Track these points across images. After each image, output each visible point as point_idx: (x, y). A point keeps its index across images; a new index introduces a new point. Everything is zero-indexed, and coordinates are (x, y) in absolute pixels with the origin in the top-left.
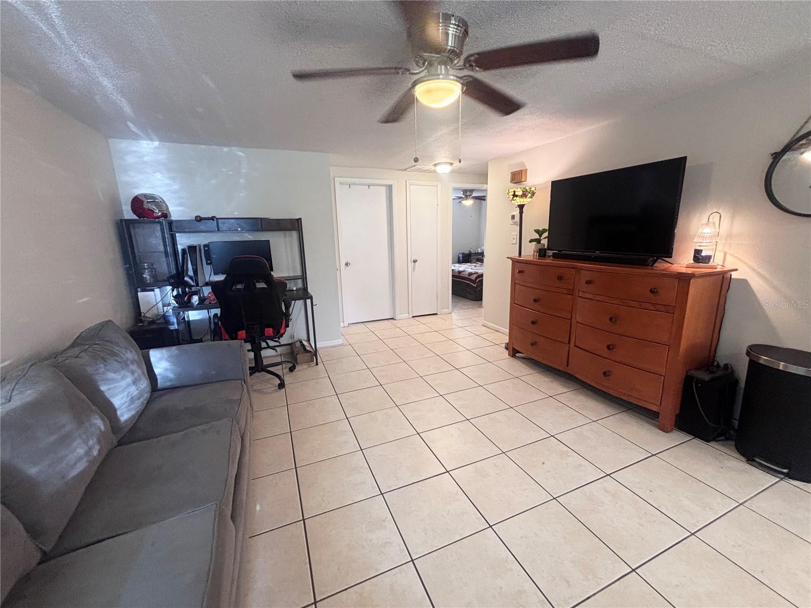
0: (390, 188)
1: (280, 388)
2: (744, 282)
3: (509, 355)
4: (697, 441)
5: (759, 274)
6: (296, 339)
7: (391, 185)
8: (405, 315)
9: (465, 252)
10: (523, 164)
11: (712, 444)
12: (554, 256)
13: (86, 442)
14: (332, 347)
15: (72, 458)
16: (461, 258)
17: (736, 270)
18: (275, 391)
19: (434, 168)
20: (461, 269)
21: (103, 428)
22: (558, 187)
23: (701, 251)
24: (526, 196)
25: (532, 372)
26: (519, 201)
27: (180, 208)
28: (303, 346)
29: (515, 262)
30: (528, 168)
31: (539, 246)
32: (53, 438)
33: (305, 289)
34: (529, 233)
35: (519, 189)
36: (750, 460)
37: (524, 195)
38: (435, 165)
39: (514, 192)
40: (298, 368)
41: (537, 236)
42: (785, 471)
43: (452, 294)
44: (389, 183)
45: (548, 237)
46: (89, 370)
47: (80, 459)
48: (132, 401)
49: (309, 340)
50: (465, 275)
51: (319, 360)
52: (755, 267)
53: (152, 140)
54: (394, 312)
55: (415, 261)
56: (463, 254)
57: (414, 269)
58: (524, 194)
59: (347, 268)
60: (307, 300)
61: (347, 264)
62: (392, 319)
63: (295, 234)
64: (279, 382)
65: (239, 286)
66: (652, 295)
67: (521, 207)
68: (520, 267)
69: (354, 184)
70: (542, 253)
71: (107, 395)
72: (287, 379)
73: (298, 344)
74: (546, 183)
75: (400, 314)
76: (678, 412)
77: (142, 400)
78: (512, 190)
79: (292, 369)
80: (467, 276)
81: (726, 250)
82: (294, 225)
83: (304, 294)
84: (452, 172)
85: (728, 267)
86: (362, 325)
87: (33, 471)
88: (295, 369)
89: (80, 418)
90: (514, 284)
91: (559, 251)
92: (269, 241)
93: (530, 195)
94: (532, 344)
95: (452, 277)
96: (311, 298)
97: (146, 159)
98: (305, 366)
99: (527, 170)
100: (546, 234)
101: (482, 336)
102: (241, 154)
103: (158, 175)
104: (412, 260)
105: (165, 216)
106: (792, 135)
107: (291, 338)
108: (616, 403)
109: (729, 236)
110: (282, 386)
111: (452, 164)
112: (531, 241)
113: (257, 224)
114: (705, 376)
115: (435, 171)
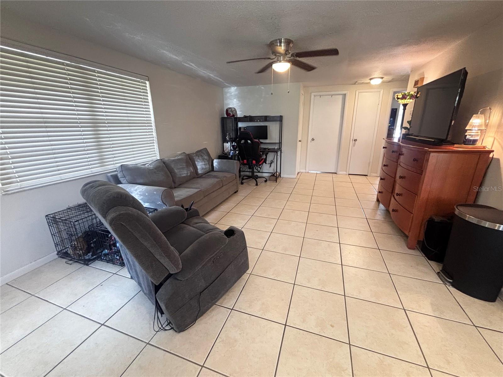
0: (345, 95)
8: (344, 172)
13: (187, 171)
15: (183, 172)
19: (369, 81)
21: (192, 171)
24: (406, 98)
26: (402, 101)
27: (241, 112)
30: (425, 76)
32: (181, 167)
33: (279, 149)
36: (439, 273)
38: (371, 79)
39: (397, 96)
42: (450, 281)
44: (344, 92)
46: (194, 157)
47: (185, 174)
48: (203, 169)
53: (234, 87)
54: (337, 171)
55: (355, 140)
57: (354, 145)
58: (403, 97)
61: (313, 140)
62: (336, 173)
63: (278, 123)
64: (256, 183)
65: (243, 142)
66: (414, 162)
67: (404, 105)
69: (323, 95)
71: (197, 165)
75: (341, 172)
77: (206, 170)
84: (383, 82)
85: (492, 149)
87: (176, 171)
89: (187, 166)
92: (267, 126)
94: (381, 193)
97: (232, 94)
99: (424, 78)
102: (263, 88)
103: (235, 100)
104: (354, 140)
105: (233, 116)
111: (382, 78)
113: (266, 118)
114: (437, 219)
115: (369, 83)
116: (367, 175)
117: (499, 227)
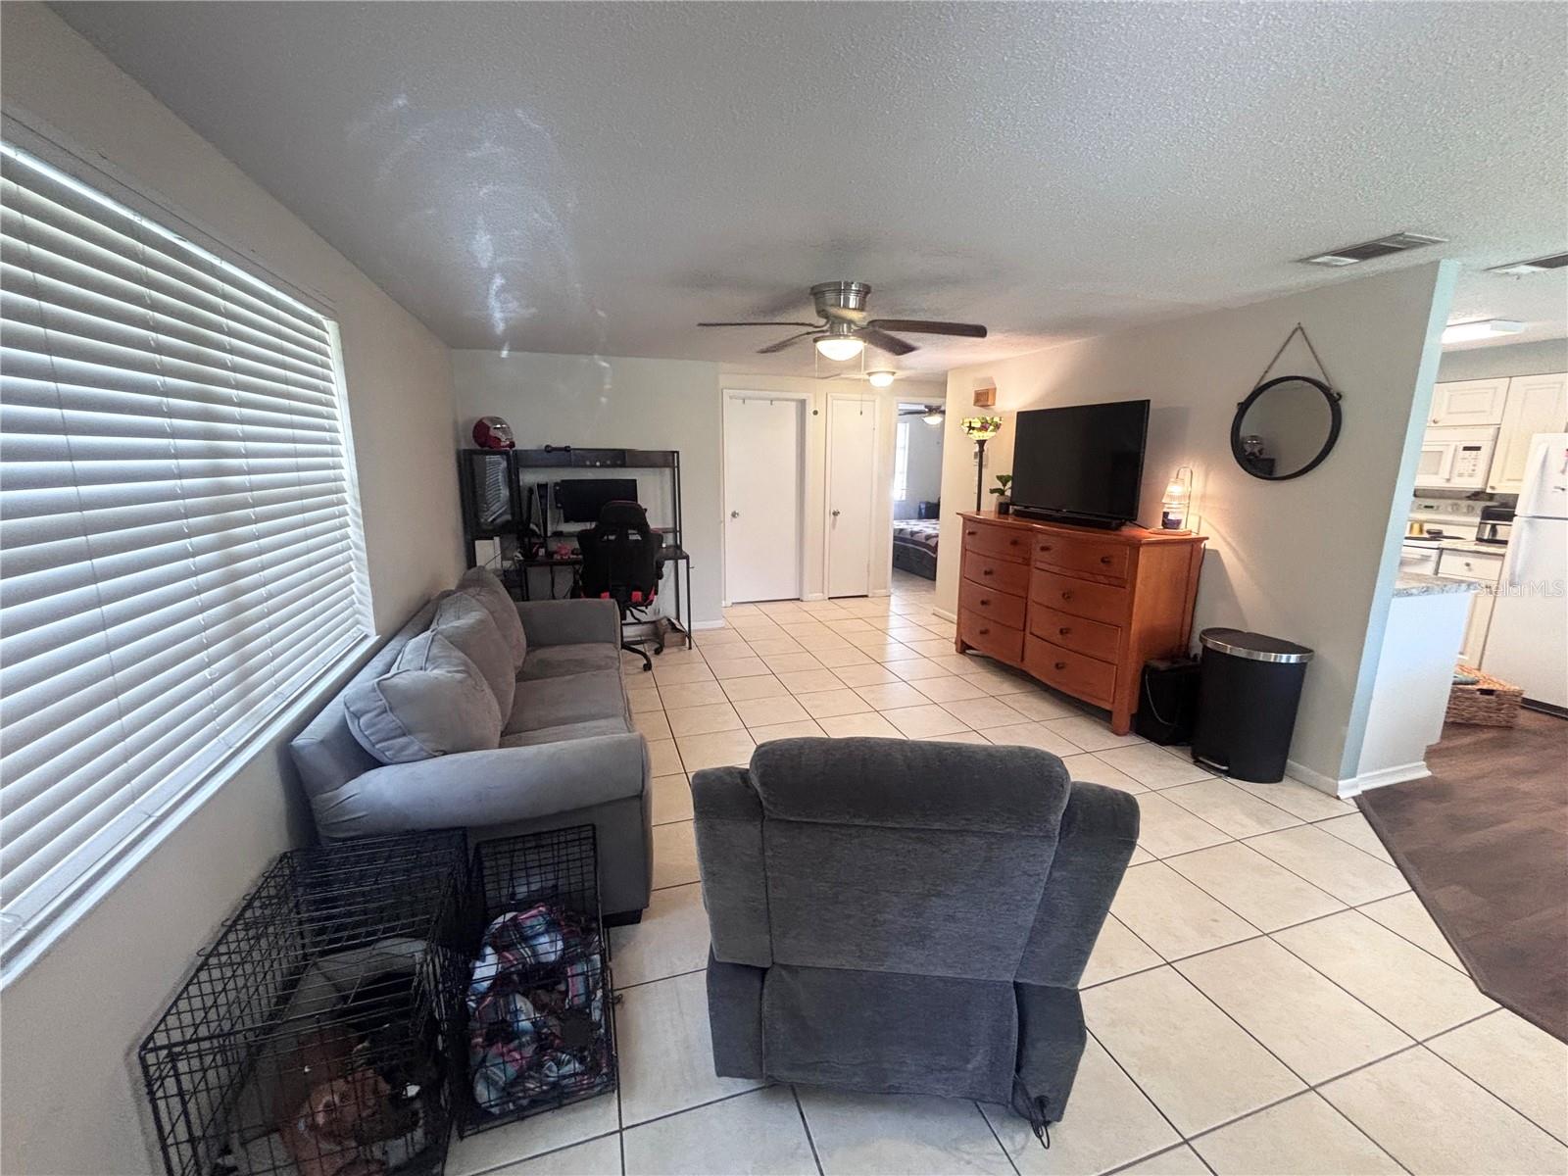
0: (802, 403)
1: (645, 670)
2: (1216, 552)
3: (957, 650)
4: (1152, 745)
5: (1229, 544)
6: (661, 615)
7: (804, 400)
8: (818, 595)
9: (931, 501)
10: (990, 380)
11: (1169, 748)
12: (1017, 514)
14: (708, 630)
16: (923, 511)
17: (1207, 538)
18: (640, 673)
19: (867, 377)
20: (916, 529)
22: (1028, 421)
23: (1168, 513)
24: (987, 430)
25: (980, 670)
26: (978, 435)
28: (673, 624)
29: (967, 519)
30: (998, 387)
31: (1002, 499)
33: (678, 547)
34: (990, 482)
35: (976, 420)
36: (1197, 762)
37: (984, 428)
38: (870, 374)
39: (970, 423)
40: (665, 651)
41: (1000, 485)
42: (1224, 768)
43: (894, 566)
44: (801, 396)
45: (1012, 488)
49: (678, 618)
50: (921, 538)
51: (693, 644)
52: (1226, 535)
54: (801, 594)
55: (835, 514)
56: (928, 503)
57: (834, 525)
58: (983, 426)
59: (734, 520)
60: (680, 561)
61: (734, 515)
62: (798, 599)
63: (667, 471)
64: (645, 662)
65: (612, 538)
66: (1102, 564)
67: (981, 443)
68: (972, 527)
69: (750, 398)
70: (1003, 509)
72: (653, 661)
73: (665, 622)
74: (1011, 412)
75: (811, 593)
76: (1134, 711)
78: (967, 420)
79: (658, 652)
80: (909, 537)
81: (1201, 514)
82: (667, 460)
83: (678, 553)
85: (1202, 535)
86: (752, 606)
88: (662, 650)
90: (964, 550)
91: (1026, 507)
92: (635, 481)
93: (992, 427)
94: (982, 633)
95: (894, 540)
96: (687, 558)
98: (675, 649)
99: (995, 389)
100: (1009, 484)
101: (928, 628)
102: (604, 364)
104: (832, 512)
105: (512, 445)
106: (1255, 384)
107: (655, 613)
108: (1069, 704)
109: (1203, 497)
110: (648, 667)
111: (894, 373)
112: (993, 491)
113: (621, 458)
114: (1162, 666)
115: (869, 380)
116: (866, 596)
117: (1288, 658)
